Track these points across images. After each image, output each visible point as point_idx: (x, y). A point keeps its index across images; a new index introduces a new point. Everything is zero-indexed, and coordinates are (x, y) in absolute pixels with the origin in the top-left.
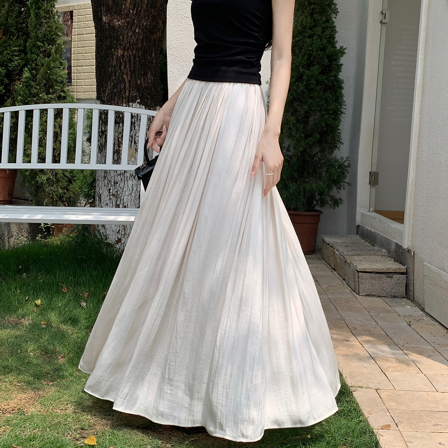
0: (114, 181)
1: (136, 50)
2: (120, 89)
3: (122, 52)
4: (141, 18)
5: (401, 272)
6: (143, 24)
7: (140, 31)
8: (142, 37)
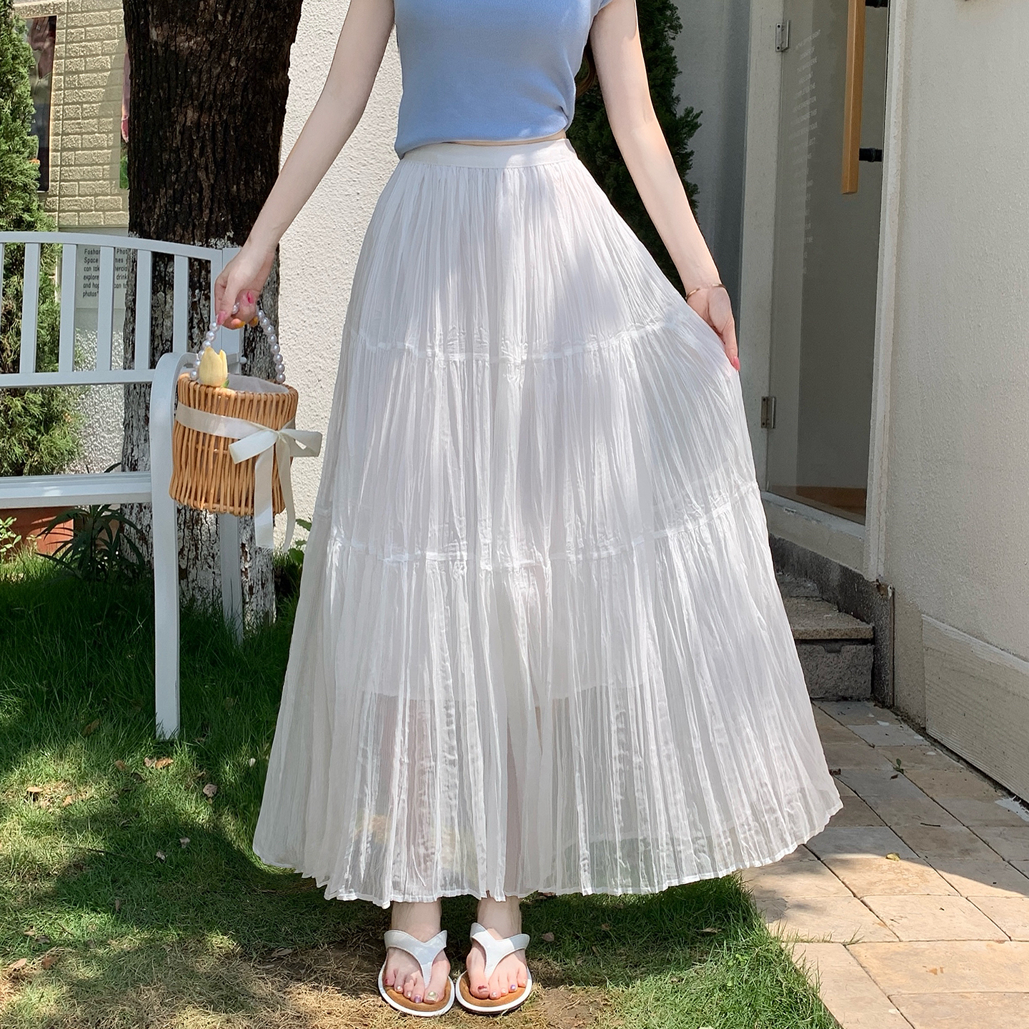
1: (229, 112)
2: (190, 205)
4: (244, 34)
5: (861, 639)
6: (248, 47)
7: (239, 65)
8: (245, 79)
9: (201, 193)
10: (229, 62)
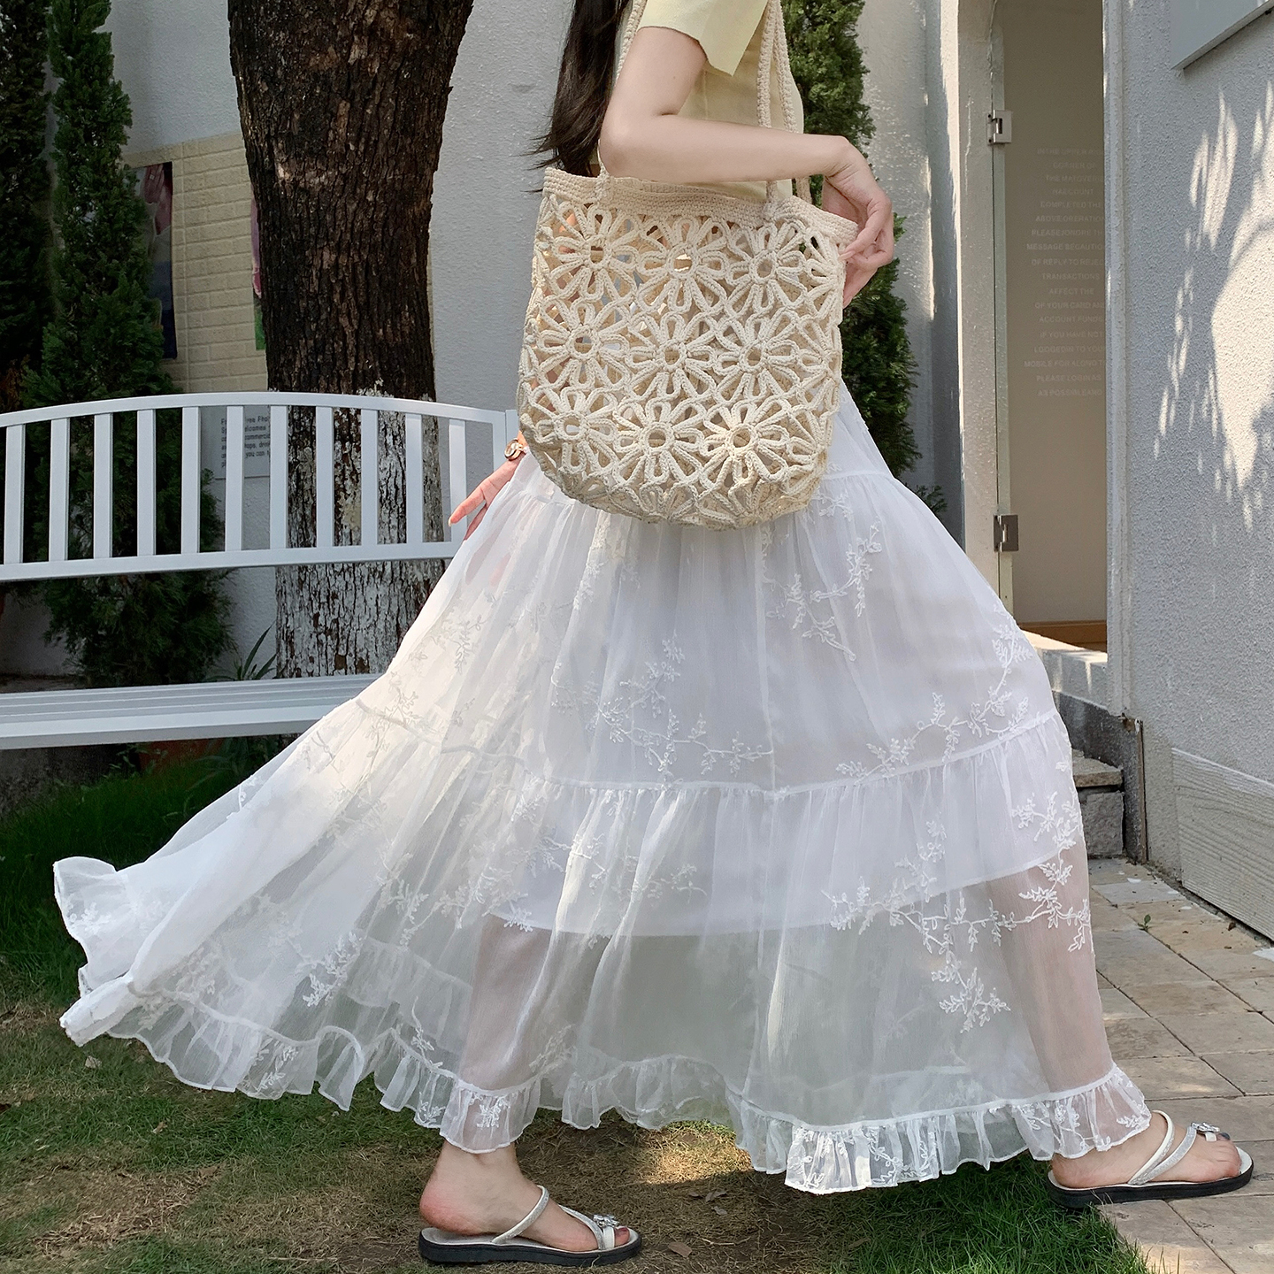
1: (369, 251)
2: (333, 354)
3: (334, 257)
4: (379, 164)
5: (1108, 786)
6: (385, 179)
7: (377, 199)
8: (384, 214)
9: (345, 343)
10: (366, 195)
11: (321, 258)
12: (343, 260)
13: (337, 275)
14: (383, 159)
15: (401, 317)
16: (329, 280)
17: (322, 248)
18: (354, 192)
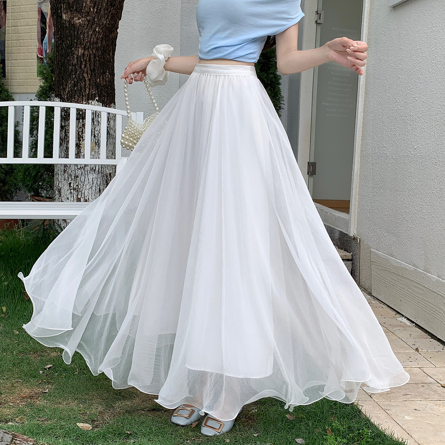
0: (75, 175)
1: (96, 50)
2: (81, 87)
3: (83, 51)
4: (102, 17)
5: (347, 259)
6: (103, 22)
7: (100, 30)
8: (102, 36)
9: (85, 83)
10: (96, 29)
11: (78, 51)
12: (86, 53)
13: (84, 58)
14: (103, 15)
15: (106, 75)
16: (81, 60)
17: (79, 48)
18: (92, 27)
